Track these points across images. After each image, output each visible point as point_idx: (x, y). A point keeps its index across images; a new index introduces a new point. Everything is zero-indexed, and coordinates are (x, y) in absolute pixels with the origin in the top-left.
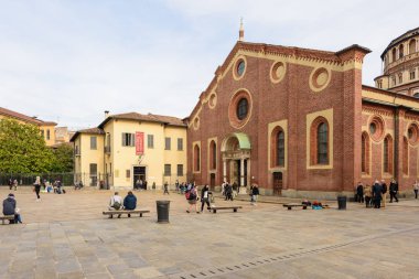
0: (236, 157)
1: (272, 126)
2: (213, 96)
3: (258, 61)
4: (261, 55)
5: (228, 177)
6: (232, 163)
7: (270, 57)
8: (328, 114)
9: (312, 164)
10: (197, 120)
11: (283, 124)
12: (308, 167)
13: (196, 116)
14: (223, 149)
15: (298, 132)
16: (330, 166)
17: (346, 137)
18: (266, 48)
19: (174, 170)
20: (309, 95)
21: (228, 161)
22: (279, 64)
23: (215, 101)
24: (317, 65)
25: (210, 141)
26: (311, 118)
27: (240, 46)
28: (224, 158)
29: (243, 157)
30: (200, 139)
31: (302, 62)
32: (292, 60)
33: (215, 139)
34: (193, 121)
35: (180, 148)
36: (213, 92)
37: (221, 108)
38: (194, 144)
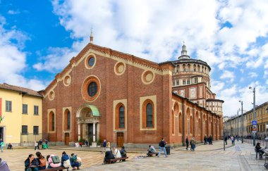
0: (88, 121)
1: (116, 103)
2: (67, 77)
3: (105, 60)
4: (108, 56)
5: (81, 135)
6: (84, 126)
7: (114, 58)
8: (154, 98)
9: (143, 127)
10: (52, 93)
11: (124, 102)
12: (141, 129)
13: (52, 90)
14: (78, 116)
15: (134, 107)
16: (155, 129)
17: (165, 112)
18: (111, 52)
19: (30, 130)
20: (141, 86)
21: (82, 124)
22: (121, 64)
23: (69, 81)
24: (146, 69)
25: (64, 109)
26: (142, 100)
27: (91, 46)
28: (78, 122)
29: (94, 122)
30: (56, 107)
31: (136, 65)
32: (130, 63)
33: (70, 109)
34: (48, 93)
35: (36, 113)
36: (67, 74)
37: (74, 87)
38: (49, 111)
